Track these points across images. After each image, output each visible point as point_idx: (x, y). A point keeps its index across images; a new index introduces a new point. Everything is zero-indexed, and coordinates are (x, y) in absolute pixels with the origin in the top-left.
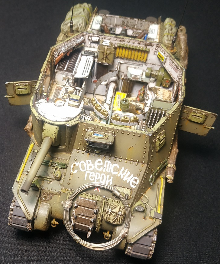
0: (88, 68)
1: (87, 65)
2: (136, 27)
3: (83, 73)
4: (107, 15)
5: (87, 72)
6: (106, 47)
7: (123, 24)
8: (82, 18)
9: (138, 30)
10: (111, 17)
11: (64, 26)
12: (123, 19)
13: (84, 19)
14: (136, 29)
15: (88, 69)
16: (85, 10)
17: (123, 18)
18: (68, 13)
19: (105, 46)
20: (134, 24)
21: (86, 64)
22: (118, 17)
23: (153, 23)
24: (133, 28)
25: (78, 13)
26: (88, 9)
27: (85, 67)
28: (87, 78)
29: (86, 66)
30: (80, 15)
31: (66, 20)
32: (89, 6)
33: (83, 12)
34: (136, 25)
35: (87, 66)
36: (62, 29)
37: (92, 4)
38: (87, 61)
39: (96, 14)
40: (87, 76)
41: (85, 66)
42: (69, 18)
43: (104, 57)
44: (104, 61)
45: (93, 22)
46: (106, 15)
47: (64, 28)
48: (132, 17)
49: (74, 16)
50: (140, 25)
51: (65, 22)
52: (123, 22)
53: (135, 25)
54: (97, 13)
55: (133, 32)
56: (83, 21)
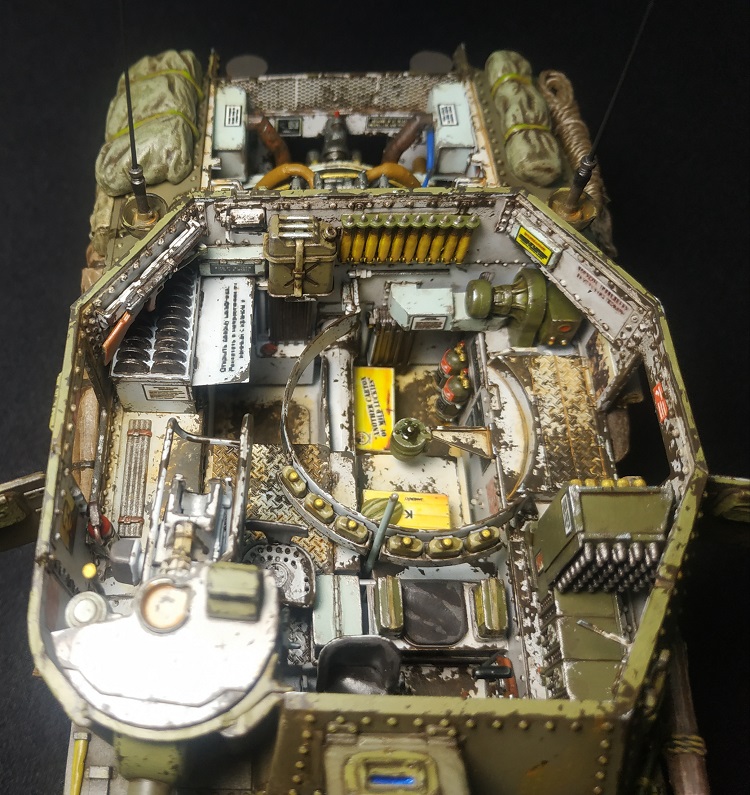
0: (238, 333)
1: (235, 319)
2: (376, 101)
3: (225, 358)
4: (262, 79)
5: (242, 353)
6: (299, 244)
7: (327, 100)
8: (173, 122)
9: (384, 110)
10: (278, 81)
11: (109, 170)
12: (326, 83)
13: (180, 129)
14: (377, 108)
15: (242, 337)
16: (178, 85)
17: (323, 77)
18: (112, 105)
19: (294, 240)
20: (369, 91)
21: (227, 313)
22: (305, 77)
23: (440, 76)
24: (365, 107)
25: (153, 104)
26: (187, 75)
27: (226, 328)
28: (247, 381)
29: (230, 327)
30: (162, 109)
31: (112, 139)
32: (185, 59)
33: (169, 95)
34: (378, 94)
35: (234, 327)
36: (102, 181)
37: (194, 50)
38: (231, 301)
39: (217, 85)
40: (243, 375)
41: (226, 324)
42: (119, 129)
43: (295, 278)
44: (297, 293)
45: (214, 119)
46: (256, 80)
47: (111, 178)
48: (359, 68)
49: (140, 119)
50: (390, 93)
51: (108, 149)
52: (327, 90)
53: (372, 97)
54: (222, 76)
55: (370, 121)
56: (178, 135)
